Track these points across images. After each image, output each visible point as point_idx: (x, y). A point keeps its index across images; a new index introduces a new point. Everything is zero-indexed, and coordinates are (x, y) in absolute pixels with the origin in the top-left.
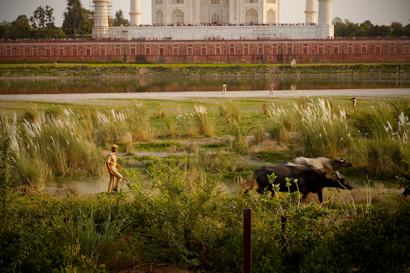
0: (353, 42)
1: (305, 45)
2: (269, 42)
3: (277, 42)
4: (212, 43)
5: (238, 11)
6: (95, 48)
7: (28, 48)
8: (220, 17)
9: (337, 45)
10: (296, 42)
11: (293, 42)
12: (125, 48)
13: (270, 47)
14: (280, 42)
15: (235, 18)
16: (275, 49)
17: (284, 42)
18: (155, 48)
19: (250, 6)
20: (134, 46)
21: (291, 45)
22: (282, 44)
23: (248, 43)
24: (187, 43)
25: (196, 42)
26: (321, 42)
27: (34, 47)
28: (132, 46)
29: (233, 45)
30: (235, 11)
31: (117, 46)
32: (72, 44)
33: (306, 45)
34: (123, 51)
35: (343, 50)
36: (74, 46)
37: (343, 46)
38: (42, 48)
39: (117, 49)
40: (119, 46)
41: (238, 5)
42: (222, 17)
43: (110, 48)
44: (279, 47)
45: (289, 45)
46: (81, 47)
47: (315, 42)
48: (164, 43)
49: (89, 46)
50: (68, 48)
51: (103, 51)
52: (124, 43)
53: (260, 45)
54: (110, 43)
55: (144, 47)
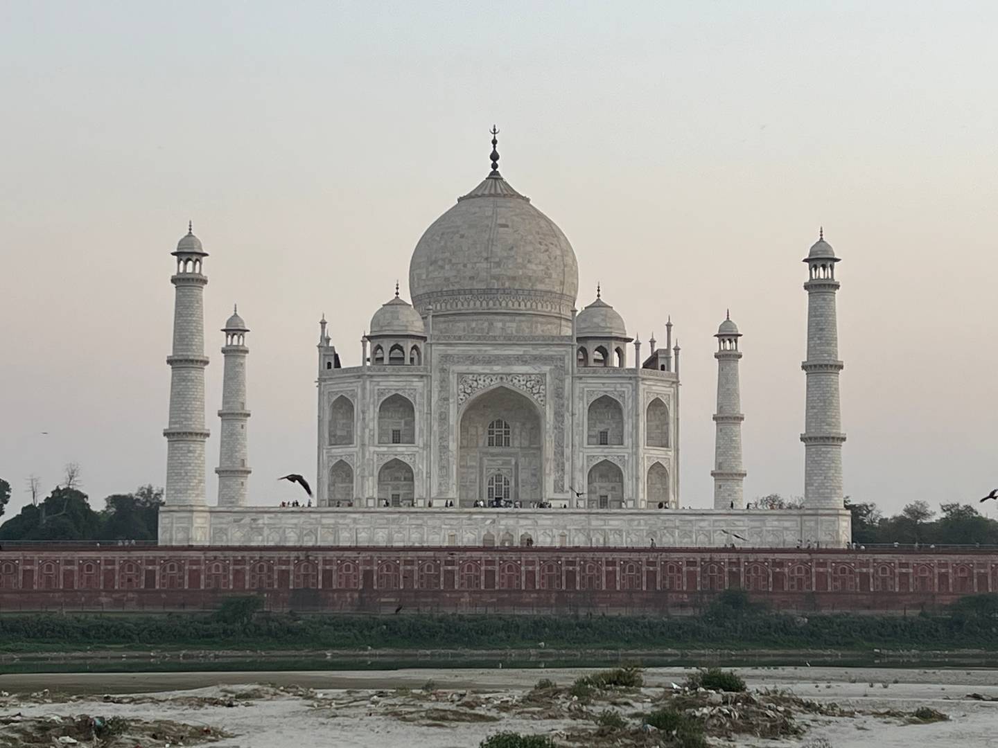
0: (913, 559)
1: (776, 564)
2: (675, 556)
3: (698, 557)
4: (514, 556)
5: (567, 466)
6: (172, 568)
8: (512, 483)
9: (865, 564)
10: (752, 557)
11: (743, 557)
12: (261, 568)
13: (679, 570)
14: (707, 556)
15: (559, 488)
16: (691, 575)
17: (716, 556)
18: (348, 568)
19: (600, 453)
20: (287, 562)
21: (738, 564)
22: (712, 561)
23: (615, 555)
25: (468, 554)
26: (821, 557)
28: (281, 562)
29: (572, 563)
30: (560, 467)
31: (236, 562)
32: (103, 555)
33: (781, 564)
34: (253, 577)
35: (884, 580)
36: (108, 562)
37: (884, 570)
39: (237, 572)
40: (242, 561)
41: (568, 451)
42: (517, 485)
43: (217, 566)
44: (704, 571)
45: (730, 563)
46: (129, 564)
47: (806, 556)
48: (375, 555)
49: (152, 562)
50: (89, 568)
51: (195, 576)
52: (257, 555)
53: (649, 563)
54: (218, 554)
55: (315, 566)
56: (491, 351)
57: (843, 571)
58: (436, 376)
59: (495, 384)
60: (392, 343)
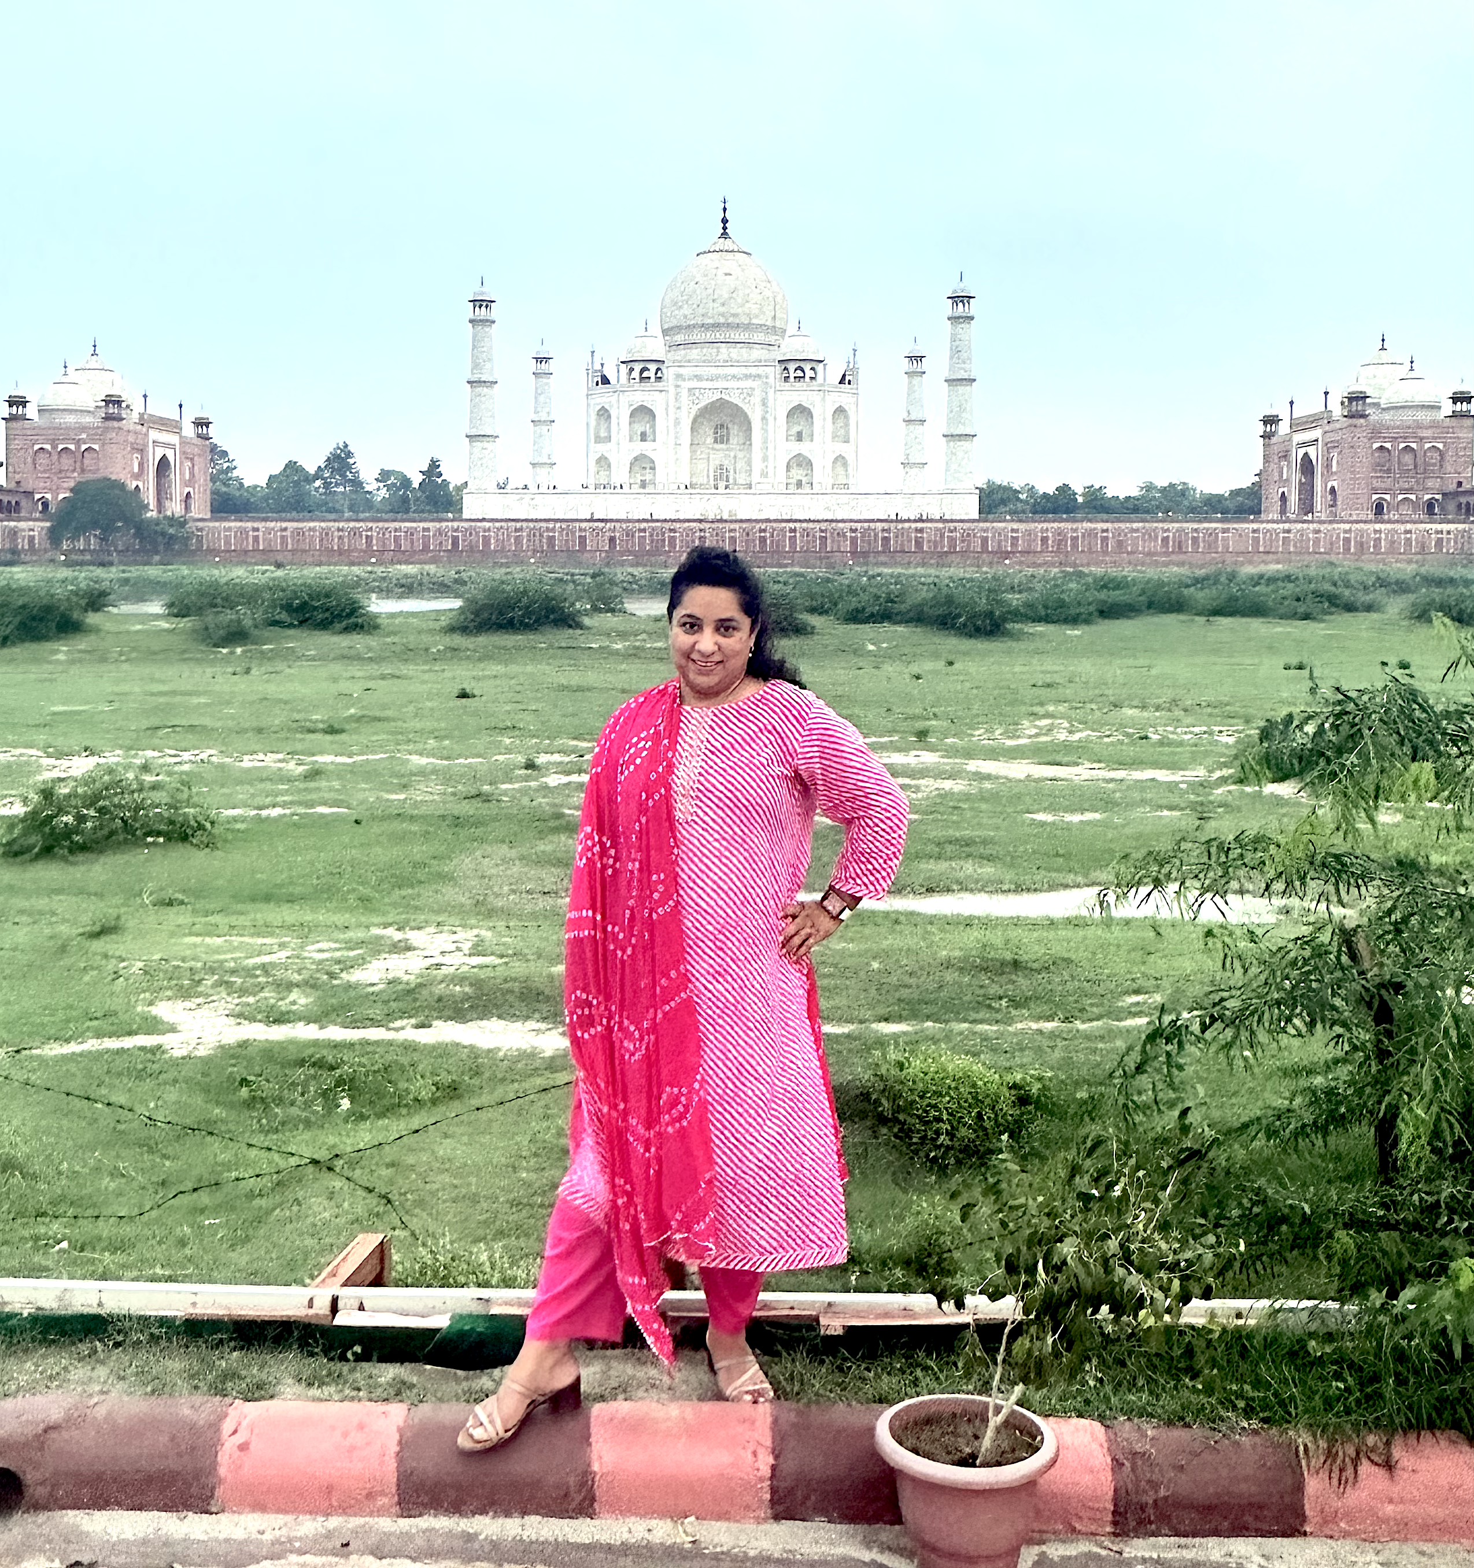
0: (1022, 526)
1: (917, 530)
2: (841, 525)
3: (859, 525)
4: (720, 526)
5: (770, 459)
6: (471, 534)
7: (327, 534)
9: (986, 530)
10: (900, 526)
11: (893, 525)
12: (534, 534)
13: (844, 536)
14: (866, 525)
15: (763, 474)
16: (854, 540)
17: (872, 525)
18: (597, 535)
19: (796, 448)
20: (553, 530)
21: (888, 531)
22: (869, 528)
23: (798, 525)
24: (667, 525)
25: (687, 524)
26: (952, 525)
27: (339, 530)
28: (548, 529)
29: (764, 531)
30: (765, 459)
31: (517, 530)
32: (422, 525)
33: (921, 531)
34: (529, 540)
35: (999, 542)
36: (424, 530)
37: (999, 534)
38: (355, 532)
39: (517, 538)
40: (521, 529)
41: (770, 446)
42: (735, 472)
43: (503, 533)
44: (862, 536)
45: (883, 530)
46: (440, 531)
47: (940, 525)
48: (618, 525)
49: (456, 530)
50: (412, 534)
51: (486, 540)
52: (531, 525)
53: (822, 531)
54: (503, 524)
55: (573, 533)
56: (714, 371)
57: (969, 535)
58: (672, 390)
59: (717, 396)
60: (641, 366)
